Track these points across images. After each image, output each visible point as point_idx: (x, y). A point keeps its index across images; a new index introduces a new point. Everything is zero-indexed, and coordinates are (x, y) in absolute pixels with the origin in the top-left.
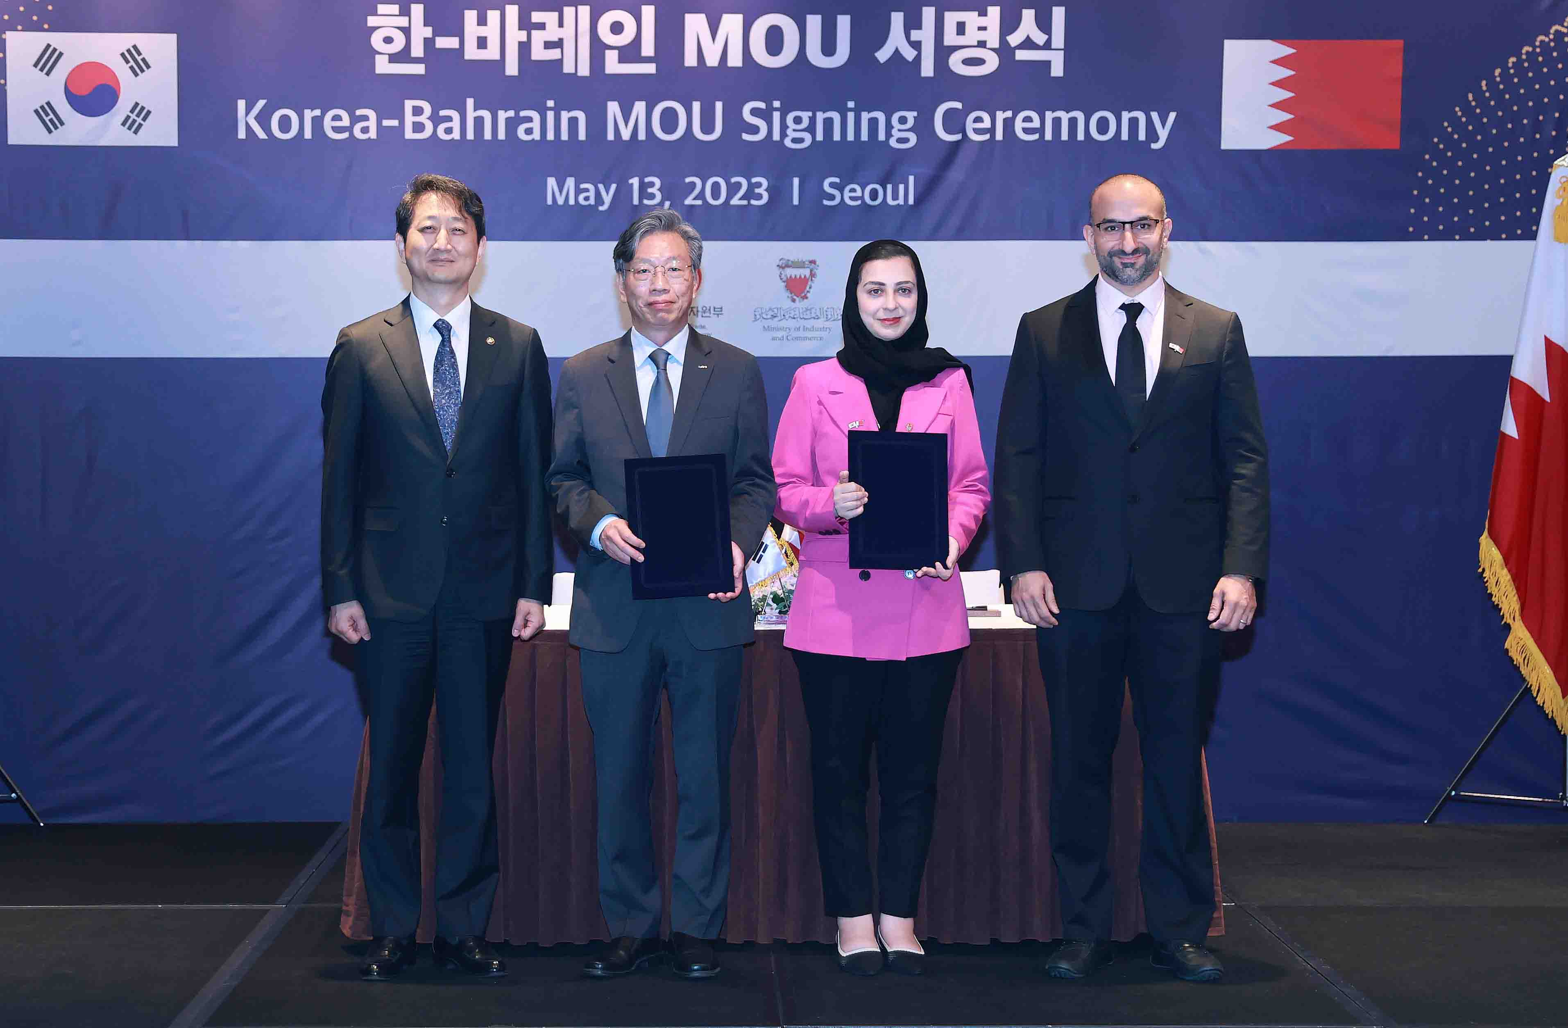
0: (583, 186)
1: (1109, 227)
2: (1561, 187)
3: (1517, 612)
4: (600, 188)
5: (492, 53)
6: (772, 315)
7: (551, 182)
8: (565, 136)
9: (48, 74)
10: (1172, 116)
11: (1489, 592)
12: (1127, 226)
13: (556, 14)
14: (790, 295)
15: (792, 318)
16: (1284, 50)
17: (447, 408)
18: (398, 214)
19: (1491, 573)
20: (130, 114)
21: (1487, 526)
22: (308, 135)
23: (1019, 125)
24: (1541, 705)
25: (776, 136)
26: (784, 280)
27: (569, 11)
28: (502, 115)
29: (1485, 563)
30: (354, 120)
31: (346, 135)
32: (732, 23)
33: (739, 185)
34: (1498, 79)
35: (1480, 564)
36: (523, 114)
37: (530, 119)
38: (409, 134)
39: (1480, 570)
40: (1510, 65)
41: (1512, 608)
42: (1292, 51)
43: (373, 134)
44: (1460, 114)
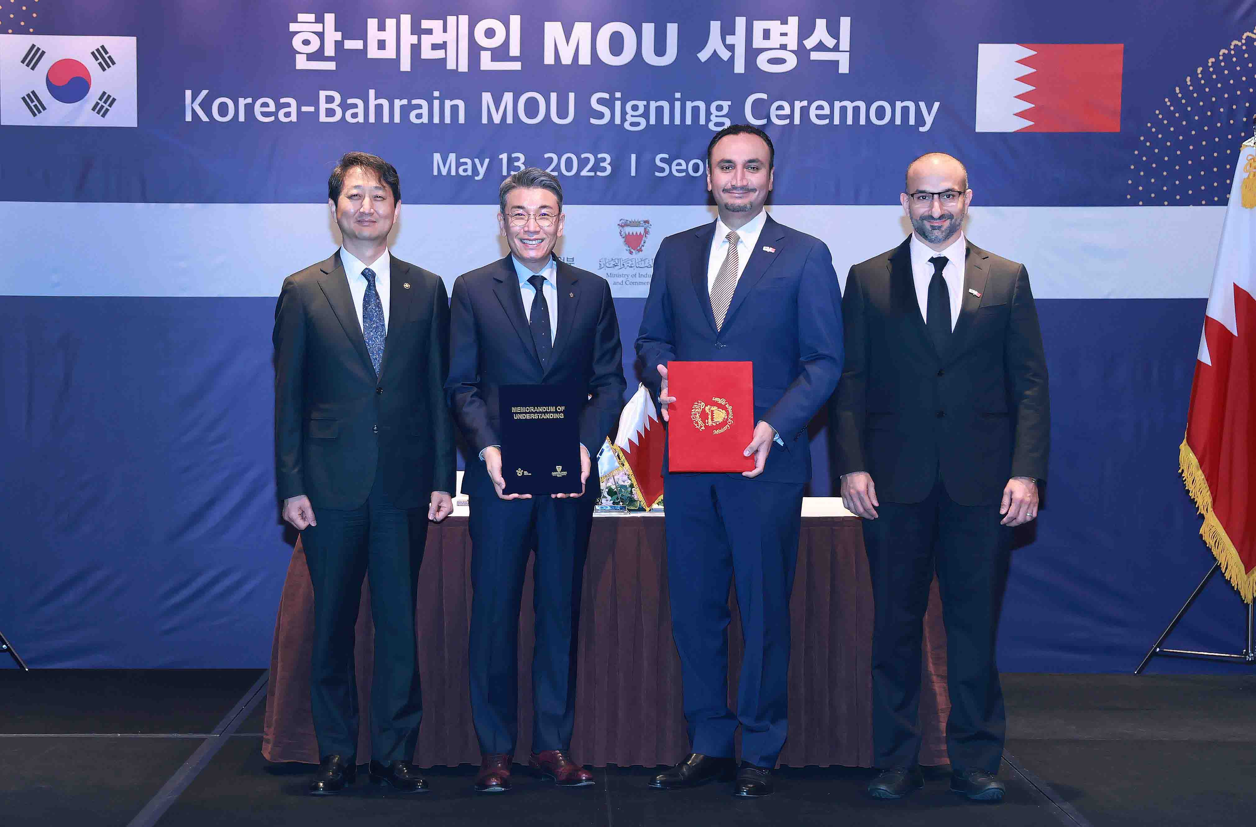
0: (462, 160)
1: (921, 197)
2: (1248, 163)
3: (1210, 505)
4: (476, 163)
5: (389, 53)
6: (614, 265)
7: (437, 157)
8: (448, 120)
9: (33, 68)
10: (937, 105)
11: (1186, 488)
12: (936, 196)
13: (441, 22)
14: (628, 248)
15: (629, 267)
16: (1026, 52)
17: (375, 339)
18: (330, 183)
19: (1189, 473)
20: (99, 101)
21: (1186, 436)
22: (242, 118)
23: (813, 112)
24: (1229, 579)
25: (618, 121)
26: (623, 236)
27: (451, 20)
28: (398, 103)
29: (1183, 466)
30: (279, 106)
31: (272, 119)
32: (582, 30)
33: (588, 159)
34: (1200, 76)
35: (1180, 466)
36: (414, 102)
37: (420, 107)
38: (323, 118)
39: (1180, 471)
40: (1210, 64)
41: (1205, 502)
42: (1034, 53)
43: (294, 118)
44: (1169, 104)
